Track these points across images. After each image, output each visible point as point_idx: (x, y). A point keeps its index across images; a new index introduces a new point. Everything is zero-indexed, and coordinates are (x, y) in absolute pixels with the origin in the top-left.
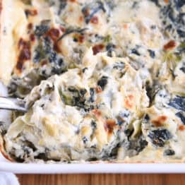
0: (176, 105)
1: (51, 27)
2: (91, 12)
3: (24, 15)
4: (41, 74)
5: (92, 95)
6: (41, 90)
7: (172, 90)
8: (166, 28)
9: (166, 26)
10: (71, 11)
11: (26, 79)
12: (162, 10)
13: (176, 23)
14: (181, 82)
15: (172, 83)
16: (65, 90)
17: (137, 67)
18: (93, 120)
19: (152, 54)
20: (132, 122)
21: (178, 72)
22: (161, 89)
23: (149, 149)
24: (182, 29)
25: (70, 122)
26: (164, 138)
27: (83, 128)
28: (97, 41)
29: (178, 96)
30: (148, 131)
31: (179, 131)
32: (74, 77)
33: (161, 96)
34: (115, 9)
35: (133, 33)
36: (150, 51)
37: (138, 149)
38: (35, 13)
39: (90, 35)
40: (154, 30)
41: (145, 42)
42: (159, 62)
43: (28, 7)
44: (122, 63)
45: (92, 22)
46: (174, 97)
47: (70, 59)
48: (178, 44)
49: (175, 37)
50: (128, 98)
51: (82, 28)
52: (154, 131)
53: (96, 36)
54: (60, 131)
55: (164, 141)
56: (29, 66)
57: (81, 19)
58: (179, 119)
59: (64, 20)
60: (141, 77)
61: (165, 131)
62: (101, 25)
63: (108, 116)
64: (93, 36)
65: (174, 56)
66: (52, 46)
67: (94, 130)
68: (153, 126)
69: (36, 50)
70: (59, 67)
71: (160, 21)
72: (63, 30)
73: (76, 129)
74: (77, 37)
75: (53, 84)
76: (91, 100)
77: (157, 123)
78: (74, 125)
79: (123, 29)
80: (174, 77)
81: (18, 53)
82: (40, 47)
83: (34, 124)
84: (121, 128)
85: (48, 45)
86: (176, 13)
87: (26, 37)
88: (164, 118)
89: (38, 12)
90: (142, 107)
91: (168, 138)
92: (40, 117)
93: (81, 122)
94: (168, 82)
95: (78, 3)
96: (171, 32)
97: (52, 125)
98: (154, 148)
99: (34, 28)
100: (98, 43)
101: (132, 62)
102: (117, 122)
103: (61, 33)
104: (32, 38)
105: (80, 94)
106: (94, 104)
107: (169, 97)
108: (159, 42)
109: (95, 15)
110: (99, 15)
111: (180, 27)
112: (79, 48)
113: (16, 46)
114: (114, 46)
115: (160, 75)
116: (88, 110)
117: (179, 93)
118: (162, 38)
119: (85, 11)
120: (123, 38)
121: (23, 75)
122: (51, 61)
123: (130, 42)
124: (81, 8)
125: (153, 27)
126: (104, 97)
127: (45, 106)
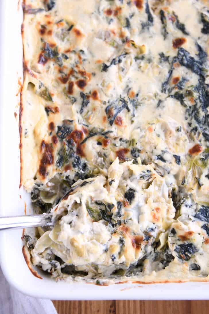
0: (202, 217)
1: (74, 129)
2: (114, 112)
3: (45, 112)
4: (65, 179)
5: (119, 209)
6: (68, 206)
7: (197, 199)
8: (192, 131)
9: (191, 128)
10: (94, 109)
11: (50, 184)
12: (187, 111)
13: (201, 125)
14: (206, 192)
15: (197, 192)
16: (92, 203)
17: (162, 174)
18: (121, 237)
19: (178, 159)
20: (159, 234)
21: (203, 180)
22: (187, 198)
23: (175, 263)
24: (207, 132)
25: (98, 240)
26: (190, 253)
27: (111, 246)
28: (121, 145)
29: (203, 206)
30: (175, 245)
31: (205, 245)
32: (101, 192)
33: (186, 206)
34: (139, 107)
35: (159, 136)
36: (175, 156)
37: (165, 262)
38: (56, 110)
39: (115, 139)
40: (180, 133)
41: (171, 147)
42: (184, 168)
43: (49, 104)
44: (148, 171)
45: (117, 123)
46: (200, 207)
47: (93, 164)
48: (203, 148)
49: (200, 141)
50: (155, 211)
51: (106, 130)
52: (180, 245)
53: (121, 139)
54: (88, 251)
55: (190, 255)
56: (52, 171)
57: (104, 119)
58: (205, 231)
59: (87, 119)
60: (167, 184)
61: (191, 245)
62: (126, 126)
63: (136, 231)
64: (118, 140)
65: (200, 162)
66: (75, 149)
67: (121, 247)
68: (179, 240)
69: (59, 154)
70: (83, 172)
71: (185, 123)
72: (86, 131)
73: (104, 248)
74: (101, 141)
75: (80, 200)
76: (119, 214)
77: (184, 238)
78: (102, 243)
79: (148, 132)
80: (200, 186)
81: (41, 157)
82: (63, 150)
83: (62, 242)
84: (148, 242)
85: (71, 149)
86: (202, 114)
87: (48, 139)
88: (190, 233)
89: (60, 109)
90: (168, 219)
91: (194, 252)
92: (68, 237)
93: (109, 240)
94: (194, 192)
95: (101, 101)
96: (197, 135)
97: (81, 247)
98: (180, 263)
99: (56, 129)
100: (122, 147)
101: (157, 168)
102: (144, 238)
103: (85, 136)
104: (54, 140)
105: (107, 208)
106: (122, 219)
107: (194, 207)
108: (184, 145)
109: (119, 115)
110: (123, 115)
111: (205, 129)
112: (103, 152)
113: (38, 148)
114: (139, 151)
115: (186, 184)
116: (116, 225)
117: (204, 202)
118: (188, 141)
119: (108, 111)
120: (149, 143)
121: (46, 181)
122: (74, 166)
123: (155, 148)
124: (105, 107)
125: (178, 130)
126: (131, 211)
127: (73, 223)
